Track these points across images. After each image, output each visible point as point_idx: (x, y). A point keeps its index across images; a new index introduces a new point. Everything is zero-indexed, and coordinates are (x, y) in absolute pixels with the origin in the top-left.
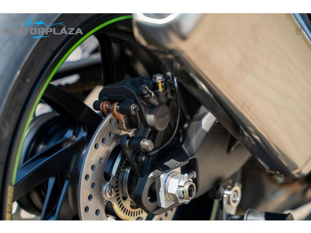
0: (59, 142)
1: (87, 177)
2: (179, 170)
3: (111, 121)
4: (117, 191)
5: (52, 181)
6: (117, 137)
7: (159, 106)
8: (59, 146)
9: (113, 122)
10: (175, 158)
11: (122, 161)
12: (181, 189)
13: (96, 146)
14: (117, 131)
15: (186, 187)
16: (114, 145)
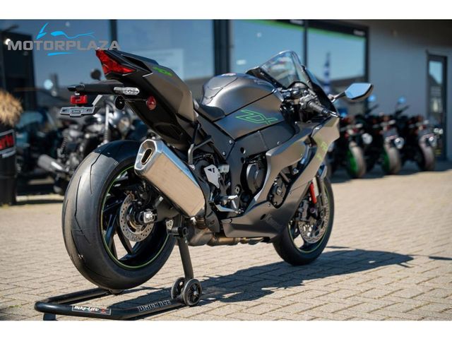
2: (150, 212)
4: (131, 218)
5: (111, 216)
6: (131, 201)
7: (144, 192)
9: (130, 197)
10: (149, 208)
13: (125, 204)
16: (130, 204)
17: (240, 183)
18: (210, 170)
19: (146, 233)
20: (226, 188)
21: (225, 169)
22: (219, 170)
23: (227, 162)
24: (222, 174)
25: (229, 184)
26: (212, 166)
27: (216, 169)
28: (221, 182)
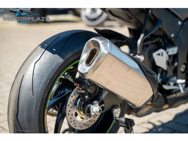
0: (64, 92)
1: (69, 105)
2: (98, 104)
3: (77, 89)
4: (79, 109)
5: (61, 104)
6: (79, 93)
7: (91, 86)
8: (64, 93)
9: (78, 89)
10: (96, 100)
11: (81, 100)
12: (97, 110)
13: (72, 97)
14: (79, 91)
15: (98, 110)
16: (78, 95)
17: (186, 62)
18: (159, 54)
19: (94, 119)
20: (173, 68)
21: (173, 51)
22: (167, 53)
23: (175, 43)
24: (170, 56)
25: (176, 64)
26: (161, 51)
27: (164, 53)
28: (168, 63)
